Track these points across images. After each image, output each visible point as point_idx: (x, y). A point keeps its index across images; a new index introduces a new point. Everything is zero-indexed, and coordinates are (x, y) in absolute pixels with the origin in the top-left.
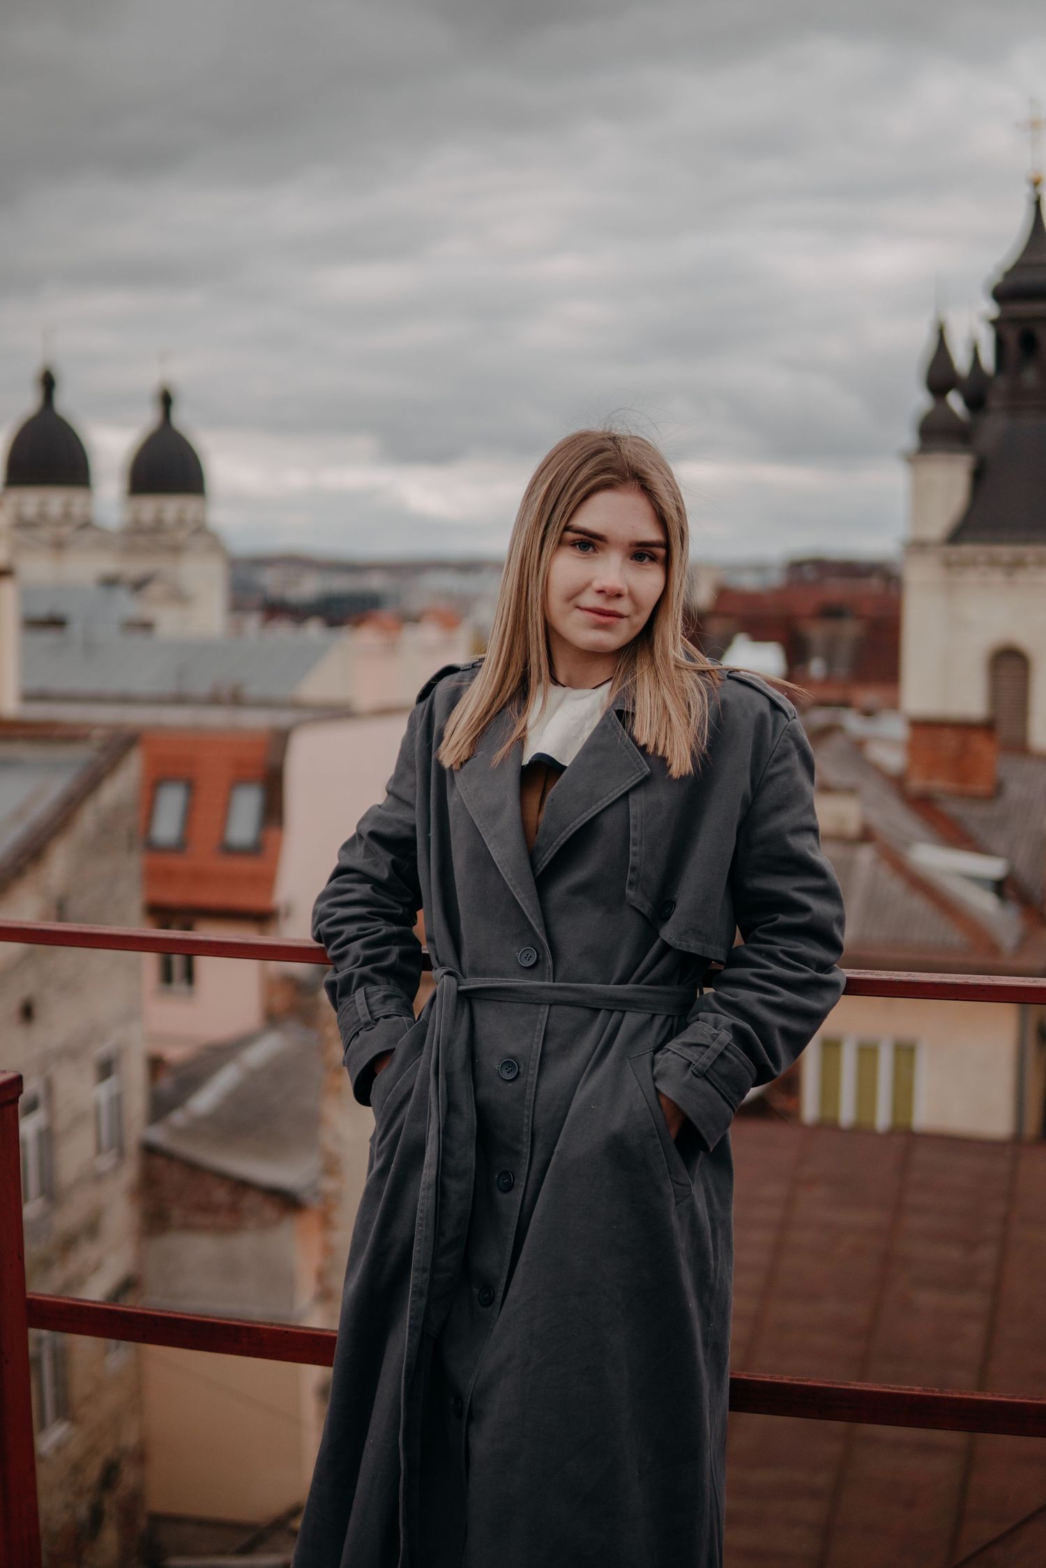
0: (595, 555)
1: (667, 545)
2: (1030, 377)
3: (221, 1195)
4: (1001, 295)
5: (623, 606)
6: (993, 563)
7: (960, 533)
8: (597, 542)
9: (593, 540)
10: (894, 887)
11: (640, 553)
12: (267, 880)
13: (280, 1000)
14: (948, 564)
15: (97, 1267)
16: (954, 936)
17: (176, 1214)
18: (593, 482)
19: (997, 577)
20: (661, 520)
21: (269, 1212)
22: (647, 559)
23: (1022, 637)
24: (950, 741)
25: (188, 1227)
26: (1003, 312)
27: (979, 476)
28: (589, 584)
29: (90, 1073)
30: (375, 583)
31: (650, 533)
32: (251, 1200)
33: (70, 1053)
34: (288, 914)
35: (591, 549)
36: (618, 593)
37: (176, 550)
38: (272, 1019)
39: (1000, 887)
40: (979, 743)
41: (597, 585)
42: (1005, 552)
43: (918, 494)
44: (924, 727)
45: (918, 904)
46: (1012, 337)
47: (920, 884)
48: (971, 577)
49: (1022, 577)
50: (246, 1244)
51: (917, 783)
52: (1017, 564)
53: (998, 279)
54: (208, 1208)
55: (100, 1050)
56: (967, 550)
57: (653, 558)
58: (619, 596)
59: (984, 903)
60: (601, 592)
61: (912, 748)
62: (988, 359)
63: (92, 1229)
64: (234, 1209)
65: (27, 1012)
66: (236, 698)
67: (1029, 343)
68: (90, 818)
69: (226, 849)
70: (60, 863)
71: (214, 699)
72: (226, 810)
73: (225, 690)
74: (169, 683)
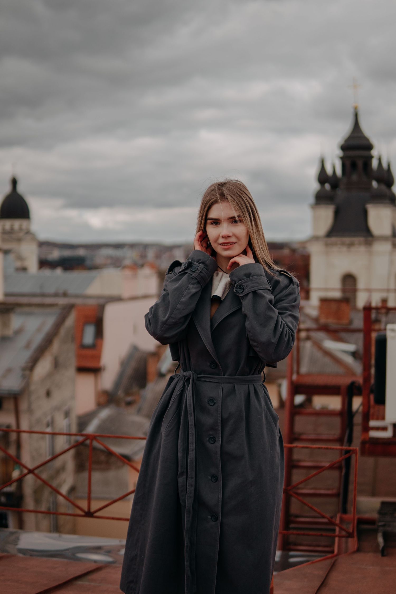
2: (355, 177)
3: (103, 458)
4: (344, 148)
6: (343, 244)
7: (331, 233)
10: (319, 354)
12: (98, 357)
13: (103, 399)
14: (327, 245)
15: (64, 481)
16: (340, 370)
17: (87, 465)
19: (344, 249)
21: (119, 463)
23: (354, 270)
24: (334, 306)
26: (344, 154)
27: (337, 213)
29: (63, 415)
30: (81, 252)
32: (113, 459)
33: (58, 408)
34: (104, 369)
37: (19, 240)
38: (100, 405)
39: (354, 354)
40: (344, 306)
42: (347, 240)
43: (316, 220)
44: (324, 301)
45: (327, 360)
46: (348, 163)
47: (327, 353)
48: (335, 249)
49: (353, 249)
50: (111, 474)
51: (323, 321)
52: (351, 245)
53: (342, 142)
54: (98, 462)
55: (65, 408)
56: (333, 239)
58: (229, 237)
59: (349, 360)
61: (321, 308)
62: (339, 172)
63: (63, 469)
64: (107, 463)
65: (48, 394)
66: (65, 295)
67: (354, 165)
68: (63, 332)
69: (83, 347)
70: (56, 346)
71: (56, 295)
72: (82, 333)
73: (61, 291)
74: (37, 290)
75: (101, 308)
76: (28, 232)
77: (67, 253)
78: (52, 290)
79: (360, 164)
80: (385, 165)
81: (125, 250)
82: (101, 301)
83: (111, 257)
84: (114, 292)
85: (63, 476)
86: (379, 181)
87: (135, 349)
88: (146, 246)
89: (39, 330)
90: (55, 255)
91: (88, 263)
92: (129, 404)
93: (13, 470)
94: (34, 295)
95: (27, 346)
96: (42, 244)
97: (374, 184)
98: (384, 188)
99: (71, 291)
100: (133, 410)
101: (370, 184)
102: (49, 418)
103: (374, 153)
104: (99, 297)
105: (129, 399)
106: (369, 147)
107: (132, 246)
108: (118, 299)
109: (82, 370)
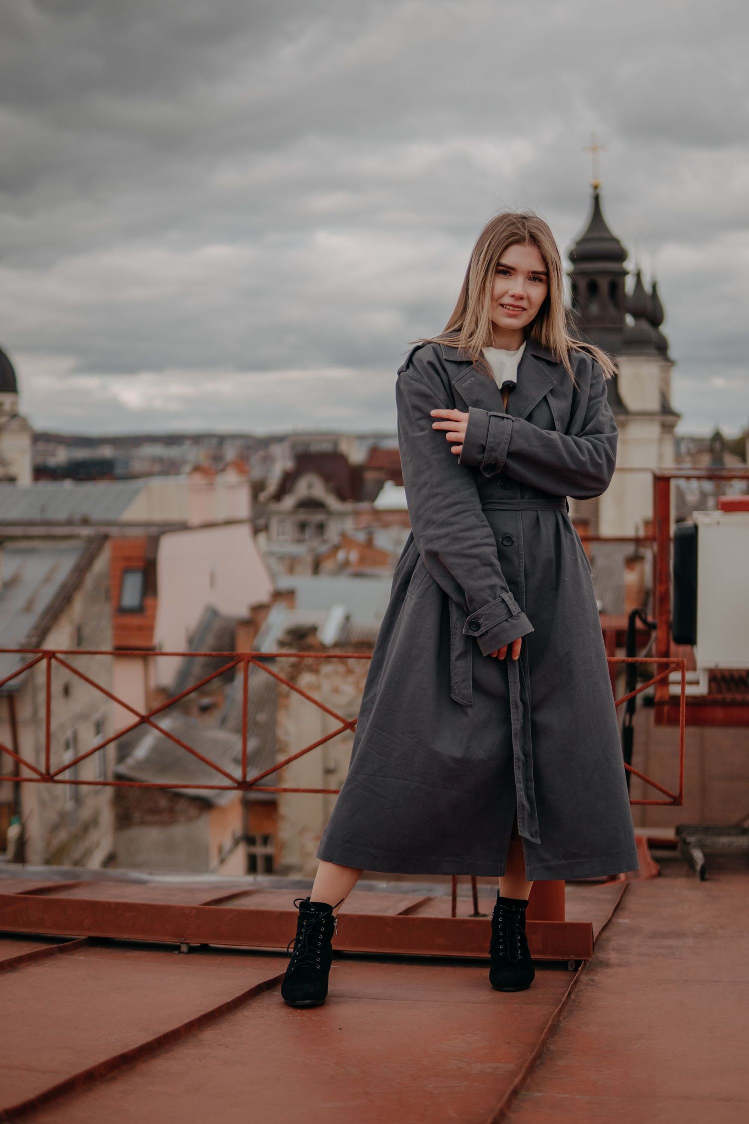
0: (510, 277)
1: (547, 274)
2: (594, 309)
3: (163, 803)
4: (574, 257)
5: (524, 304)
8: (512, 271)
9: (510, 270)
11: (534, 277)
12: (148, 629)
15: (98, 845)
17: (137, 815)
18: (511, 239)
20: (544, 260)
21: (193, 811)
22: (537, 280)
25: (143, 823)
26: (576, 268)
28: (507, 292)
29: (92, 729)
31: (540, 268)
32: (181, 805)
33: (83, 717)
35: (508, 274)
36: (521, 297)
41: (511, 293)
50: (178, 831)
53: (572, 247)
54: (156, 811)
55: (96, 716)
57: (540, 280)
58: (522, 298)
60: (513, 296)
63: (94, 822)
64: (171, 811)
65: (67, 691)
66: (85, 522)
67: (593, 288)
68: (89, 581)
69: (122, 611)
70: (78, 606)
71: (69, 523)
72: (120, 587)
73: (77, 517)
74: (35, 515)
75: (154, 542)
76: (14, 416)
77: (81, 454)
78: (62, 516)
79: (604, 284)
80: (648, 288)
81: (187, 444)
82: (153, 531)
83: (160, 460)
84: (173, 515)
85: (94, 835)
86: (637, 315)
87: (212, 613)
88: (221, 439)
89: (47, 580)
90: (61, 456)
91: (119, 470)
92: (205, 709)
93: (10, 825)
94: (32, 523)
95: (28, 608)
96: (39, 438)
97: (629, 320)
98: (645, 326)
99: (97, 515)
100: (212, 719)
101: (622, 321)
102: (69, 734)
103: (629, 265)
104: (147, 524)
105: (205, 701)
106: (620, 256)
107: (197, 439)
108: (183, 527)
109: (122, 652)
